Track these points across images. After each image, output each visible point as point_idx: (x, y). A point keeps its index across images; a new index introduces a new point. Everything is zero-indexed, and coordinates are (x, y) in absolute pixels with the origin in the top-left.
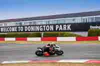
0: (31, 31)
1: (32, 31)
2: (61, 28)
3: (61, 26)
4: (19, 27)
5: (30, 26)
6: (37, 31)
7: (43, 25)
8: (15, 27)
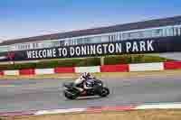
0: (81, 56)
1: (84, 56)
2: (135, 48)
3: (135, 43)
4: (60, 49)
5: (80, 46)
6: (93, 55)
7: (102, 44)
8: (52, 48)
